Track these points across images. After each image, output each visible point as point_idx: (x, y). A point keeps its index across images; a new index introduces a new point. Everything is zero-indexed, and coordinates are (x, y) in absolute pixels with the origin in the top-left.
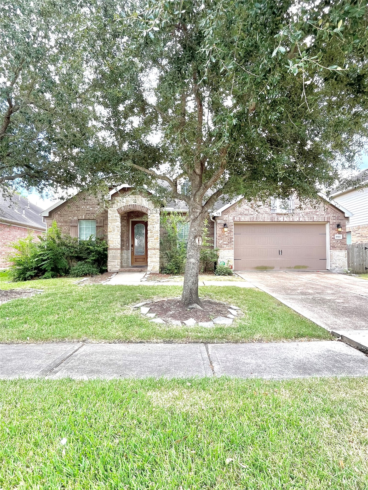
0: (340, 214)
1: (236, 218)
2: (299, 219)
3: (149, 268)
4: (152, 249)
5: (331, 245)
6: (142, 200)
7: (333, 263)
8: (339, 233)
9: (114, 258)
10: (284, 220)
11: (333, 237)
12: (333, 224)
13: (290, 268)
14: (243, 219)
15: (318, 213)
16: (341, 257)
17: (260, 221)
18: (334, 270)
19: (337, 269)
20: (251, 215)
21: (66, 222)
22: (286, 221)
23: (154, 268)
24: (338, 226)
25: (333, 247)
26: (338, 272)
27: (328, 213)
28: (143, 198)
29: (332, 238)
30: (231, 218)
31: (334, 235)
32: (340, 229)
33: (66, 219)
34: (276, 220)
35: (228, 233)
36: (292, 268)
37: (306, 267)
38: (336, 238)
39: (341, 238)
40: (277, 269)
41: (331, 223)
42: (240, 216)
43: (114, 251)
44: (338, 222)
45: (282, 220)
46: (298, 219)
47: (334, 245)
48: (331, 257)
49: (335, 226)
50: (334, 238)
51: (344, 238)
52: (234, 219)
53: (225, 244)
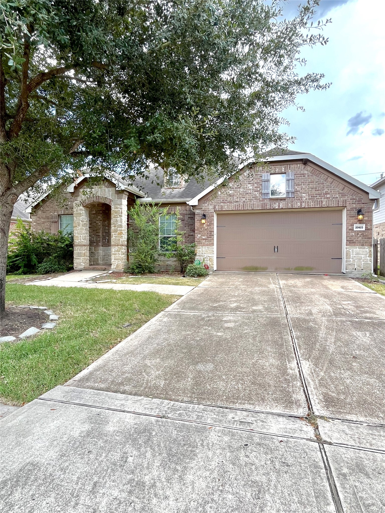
0: (363, 196)
1: (217, 207)
2: (301, 205)
3: (112, 267)
4: (115, 245)
5: (348, 238)
6: (105, 190)
7: (350, 264)
8: (361, 221)
9: (79, 255)
10: (279, 206)
11: (350, 227)
12: (352, 209)
13: (289, 269)
14: (226, 208)
15: (328, 196)
16: (363, 256)
17: (248, 210)
18: (351, 273)
19: (356, 272)
20: (236, 202)
21: (48, 218)
22: (282, 209)
23: (117, 266)
24: (359, 212)
25: (350, 242)
26: (358, 276)
27: (343, 195)
28: (106, 189)
29: (350, 230)
30: (211, 207)
31: (352, 225)
32: (360, 217)
33: (48, 215)
34: (268, 207)
35: (208, 226)
36: (292, 269)
37: (311, 269)
38: (355, 229)
39: (364, 229)
40: (271, 270)
41: (349, 208)
42: (222, 204)
43: (80, 247)
44: (358, 206)
45: (277, 207)
46: (299, 204)
47: (353, 238)
48: (347, 256)
49: (355, 212)
50: (353, 230)
51: (369, 229)
52: (215, 207)
53: (204, 239)
